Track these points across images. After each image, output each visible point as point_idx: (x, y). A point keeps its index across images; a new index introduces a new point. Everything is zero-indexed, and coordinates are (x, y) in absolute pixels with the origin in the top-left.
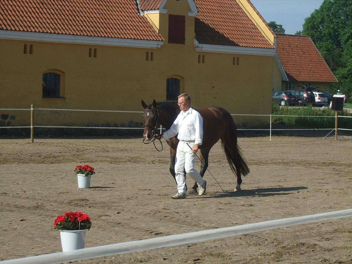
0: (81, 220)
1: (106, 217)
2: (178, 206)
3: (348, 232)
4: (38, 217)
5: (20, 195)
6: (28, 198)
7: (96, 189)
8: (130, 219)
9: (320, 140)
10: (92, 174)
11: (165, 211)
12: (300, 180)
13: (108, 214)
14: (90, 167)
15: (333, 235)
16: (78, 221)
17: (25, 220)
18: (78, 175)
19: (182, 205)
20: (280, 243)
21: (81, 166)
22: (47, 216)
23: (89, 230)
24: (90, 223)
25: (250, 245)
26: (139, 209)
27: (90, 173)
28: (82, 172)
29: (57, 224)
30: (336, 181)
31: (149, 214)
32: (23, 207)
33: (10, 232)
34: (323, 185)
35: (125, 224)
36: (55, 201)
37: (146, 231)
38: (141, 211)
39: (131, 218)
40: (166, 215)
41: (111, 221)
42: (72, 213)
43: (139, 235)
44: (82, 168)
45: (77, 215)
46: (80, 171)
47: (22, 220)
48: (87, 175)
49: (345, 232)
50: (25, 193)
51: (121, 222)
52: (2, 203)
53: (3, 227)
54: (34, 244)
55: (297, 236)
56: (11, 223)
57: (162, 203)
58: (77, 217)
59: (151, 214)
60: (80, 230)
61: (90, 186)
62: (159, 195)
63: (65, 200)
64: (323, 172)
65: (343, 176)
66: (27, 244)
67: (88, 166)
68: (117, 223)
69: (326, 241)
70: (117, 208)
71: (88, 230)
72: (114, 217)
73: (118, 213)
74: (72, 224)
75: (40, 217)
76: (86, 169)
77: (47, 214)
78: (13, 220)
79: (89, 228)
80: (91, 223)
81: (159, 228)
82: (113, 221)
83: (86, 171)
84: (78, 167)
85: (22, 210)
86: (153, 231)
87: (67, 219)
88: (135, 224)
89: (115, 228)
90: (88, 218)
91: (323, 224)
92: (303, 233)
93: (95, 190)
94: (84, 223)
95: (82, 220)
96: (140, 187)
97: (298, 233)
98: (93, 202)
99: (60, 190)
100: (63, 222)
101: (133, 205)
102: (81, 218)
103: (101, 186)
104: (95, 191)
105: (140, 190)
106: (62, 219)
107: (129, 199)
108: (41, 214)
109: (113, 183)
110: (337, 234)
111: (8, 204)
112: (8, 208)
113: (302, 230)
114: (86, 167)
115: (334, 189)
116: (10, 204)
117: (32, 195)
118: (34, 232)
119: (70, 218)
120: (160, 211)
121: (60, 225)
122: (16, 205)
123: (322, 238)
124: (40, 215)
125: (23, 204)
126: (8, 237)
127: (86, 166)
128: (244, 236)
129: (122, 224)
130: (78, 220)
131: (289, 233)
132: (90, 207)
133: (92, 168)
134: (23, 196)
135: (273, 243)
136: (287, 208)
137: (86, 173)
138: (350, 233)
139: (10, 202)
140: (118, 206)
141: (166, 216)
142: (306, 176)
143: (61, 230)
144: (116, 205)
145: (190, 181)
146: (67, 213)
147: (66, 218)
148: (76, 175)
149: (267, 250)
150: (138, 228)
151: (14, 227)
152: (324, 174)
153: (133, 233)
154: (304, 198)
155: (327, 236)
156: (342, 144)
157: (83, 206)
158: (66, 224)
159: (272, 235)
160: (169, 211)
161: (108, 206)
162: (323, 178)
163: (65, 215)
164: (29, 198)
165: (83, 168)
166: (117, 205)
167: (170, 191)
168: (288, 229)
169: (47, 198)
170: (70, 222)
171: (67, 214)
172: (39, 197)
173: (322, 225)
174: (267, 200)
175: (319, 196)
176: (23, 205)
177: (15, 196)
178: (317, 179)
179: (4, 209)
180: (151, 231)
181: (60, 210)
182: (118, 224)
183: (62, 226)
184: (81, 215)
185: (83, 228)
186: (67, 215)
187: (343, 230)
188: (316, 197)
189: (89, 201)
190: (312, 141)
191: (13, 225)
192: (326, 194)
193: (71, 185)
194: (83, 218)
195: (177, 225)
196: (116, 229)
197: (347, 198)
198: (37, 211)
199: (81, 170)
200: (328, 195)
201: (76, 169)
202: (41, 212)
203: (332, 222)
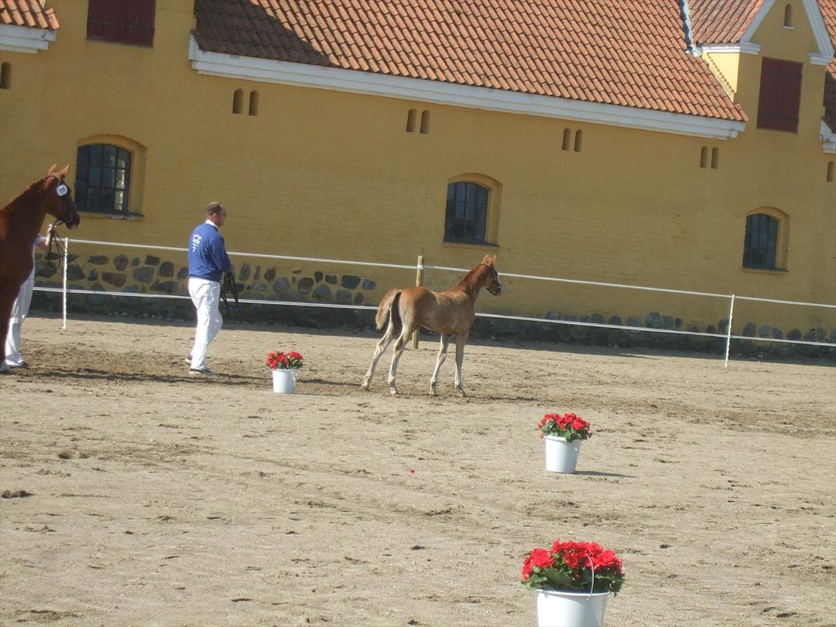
0: (598, 565)
1: (634, 555)
2: (816, 541)
4: (456, 543)
5: (401, 479)
6: (421, 488)
7: (593, 477)
8: (699, 565)
10: (584, 437)
11: (787, 550)
13: (637, 547)
14: (580, 421)
16: (589, 568)
17: (423, 548)
18: (549, 437)
19: (828, 538)
21: (557, 416)
22: (480, 541)
23: (615, 595)
24: (620, 576)
26: (715, 540)
27: (579, 435)
28: (558, 431)
29: (531, 573)
31: (745, 554)
32: (412, 512)
33: (390, 577)
35: (689, 580)
36: (494, 503)
37: (751, 604)
38: (723, 545)
39: (702, 562)
40: (793, 564)
41: (650, 567)
42: (572, 546)
43: (734, 613)
44: (560, 420)
45: (588, 552)
46: (554, 429)
47: (417, 548)
48: (569, 441)
50: (413, 475)
51: (677, 573)
52: (359, 496)
53: (368, 563)
54: (457, 620)
56: (387, 552)
57: (769, 526)
58: (586, 558)
59: (750, 556)
60: (593, 592)
61: (577, 469)
62: (757, 505)
63: (518, 500)
66: (438, 616)
67: (576, 416)
68: (668, 575)
70: (657, 532)
71: (613, 593)
72: (654, 557)
73: (663, 547)
74: (572, 575)
75: (460, 542)
76: (569, 423)
77: (478, 534)
78: (392, 546)
79: (616, 588)
80: (623, 575)
81: (784, 599)
82: (655, 569)
83: (570, 429)
84: (548, 416)
85: (411, 519)
86: (769, 606)
87: (560, 560)
88: (715, 582)
89: (664, 589)
90: (615, 561)
93: (591, 478)
94: (605, 576)
95: (601, 566)
96: (702, 479)
98: (589, 511)
99: (500, 472)
100: (548, 567)
101: (697, 528)
102: (597, 561)
103: (604, 472)
104: (591, 483)
105: (706, 488)
106: (545, 560)
107: (682, 509)
108: (462, 535)
109: (631, 465)
111: (374, 501)
112: (374, 511)
114: (571, 418)
116: (379, 502)
117: (433, 481)
118: (451, 584)
119: (567, 559)
120: (774, 549)
121: (539, 575)
122: (395, 506)
124: (460, 538)
125: (412, 503)
126: (384, 593)
127: (570, 416)
129: (680, 579)
130: (587, 565)
132: (585, 525)
133: (584, 423)
134: (409, 482)
137: (568, 434)
139: (378, 495)
140: (659, 527)
141: (794, 566)
143: (541, 590)
144: (651, 522)
145: (825, 474)
146: (561, 543)
147: (557, 556)
148: (542, 437)
150: (726, 593)
151: (396, 564)
153: (718, 607)
157: (566, 521)
158: (556, 574)
160: (797, 551)
161: (633, 525)
163: (555, 549)
164: (427, 488)
165: (563, 421)
166: (656, 523)
167: (783, 495)
169: (471, 492)
170: (566, 570)
171: (559, 546)
172: (450, 488)
176: (414, 506)
177: (389, 480)
179: (364, 513)
180: (765, 606)
181: (508, 526)
182: (669, 577)
183: (545, 579)
184: (596, 551)
185: (601, 587)
186: (560, 549)
189: (580, 509)
191: (393, 559)
193: (527, 463)
194: (602, 561)
195: (829, 591)
196: (668, 590)
198: (450, 526)
199: (558, 425)
201: (544, 422)
202: (460, 528)
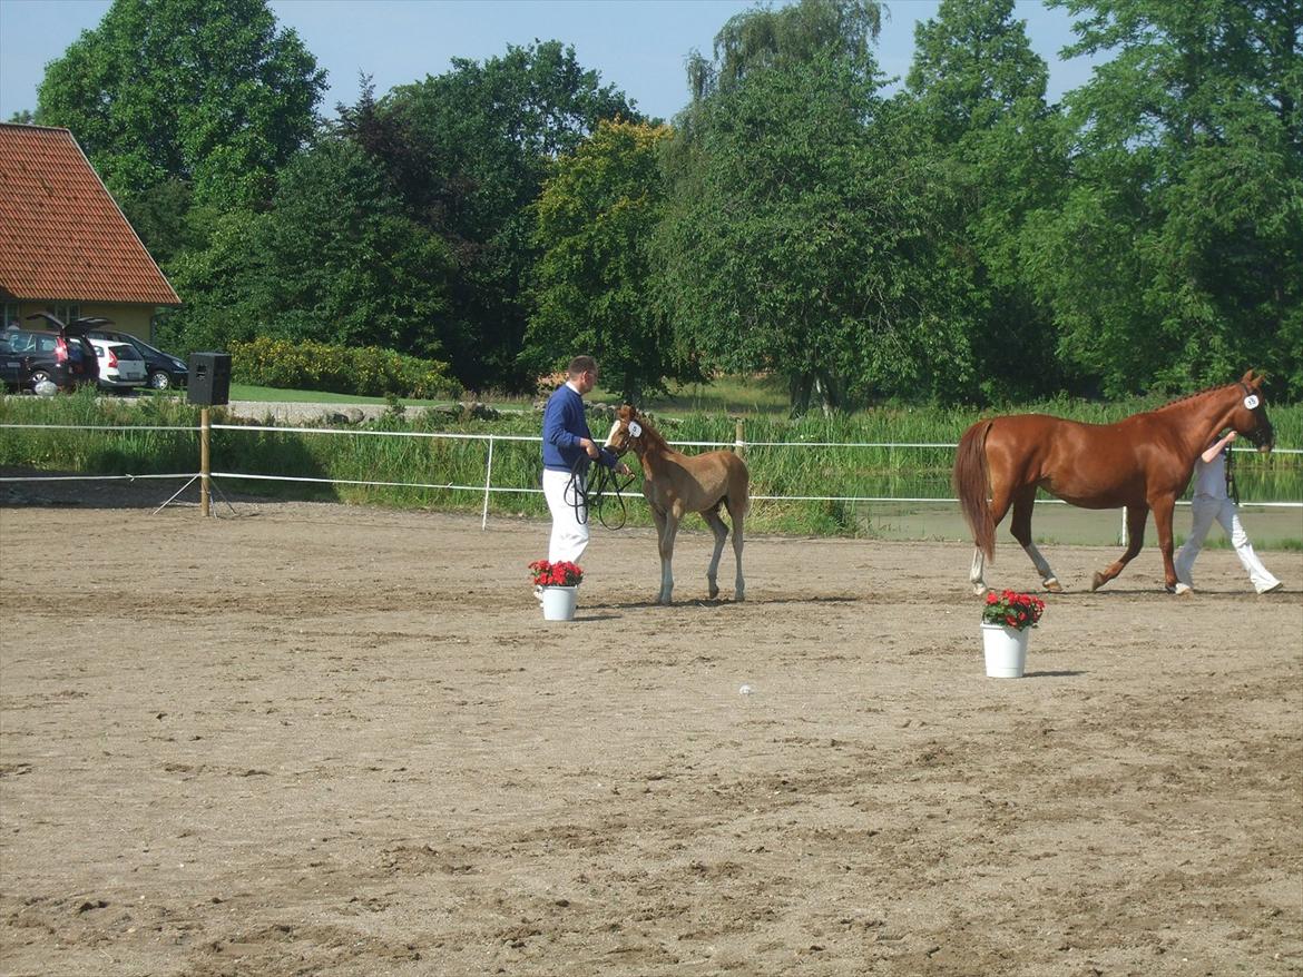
3: (442, 869)
9: (144, 517)
12: (142, 669)
15: (390, 888)
20: (188, 928)
25: (68, 943)
30: (283, 669)
34: (240, 684)
49: (432, 871)
55: (243, 895)
64: (214, 637)
65: (297, 649)
69: (373, 910)
91: (325, 840)
92: (266, 883)
97: (242, 885)
110: (401, 880)
113: (256, 869)
115: (295, 699)
123: (349, 898)
128: (28, 904)
131: (205, 884)
135: (160, 929)
136: (150, 782)
138: (452, 873)
142: (156, 654)
149: (149, 963)
152: (223, 643)
154: (198, 738)
155: (369, 892)
156: (234, 531)
159: (143, 897)
162: (227, 657)
168: (192, 868)
173: (324, 846)
174: (51, 753)
175: (250, 728)
178: (206, 665)
187: (421, 862)
188: (242, 732)
190: (113, 523)
192: (274, 722)
197: (362, 732)
200: (286, 724)
203: (358, 834)
